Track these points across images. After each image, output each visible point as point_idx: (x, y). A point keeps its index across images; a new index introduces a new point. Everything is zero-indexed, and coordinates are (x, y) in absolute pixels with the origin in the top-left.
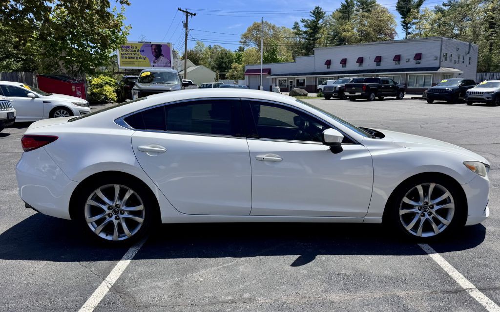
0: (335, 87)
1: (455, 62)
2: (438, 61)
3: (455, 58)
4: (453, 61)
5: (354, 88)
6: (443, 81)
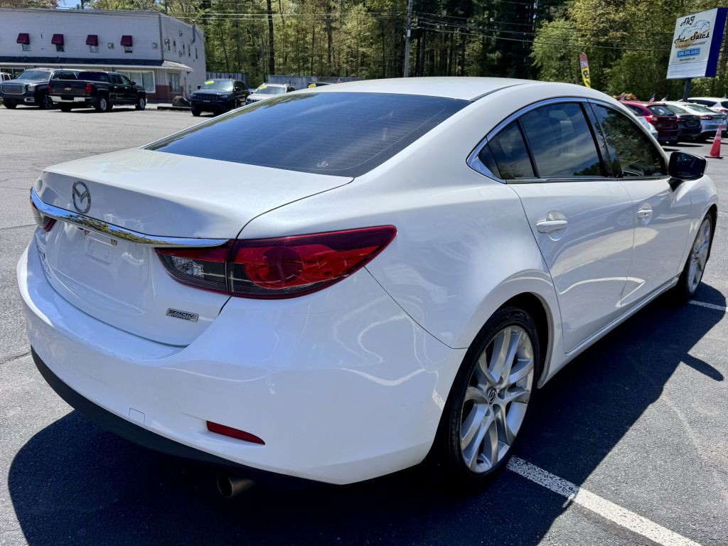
0: (27, 86)
1: (181, 54)
2: (159, 50)
3: (179, 47)
4: (178, 52)
5: (68, 89)
6: (208, 83)
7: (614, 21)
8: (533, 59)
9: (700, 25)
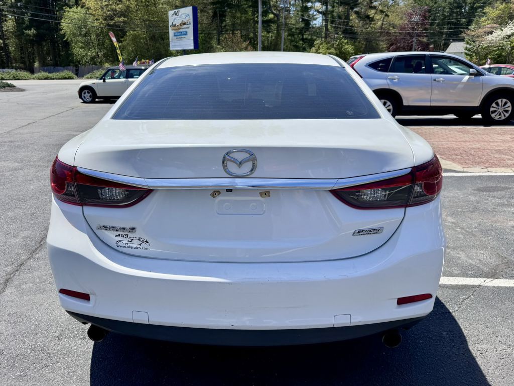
7: (116, 10)
8: (64, 35)
9: (184, 16)
